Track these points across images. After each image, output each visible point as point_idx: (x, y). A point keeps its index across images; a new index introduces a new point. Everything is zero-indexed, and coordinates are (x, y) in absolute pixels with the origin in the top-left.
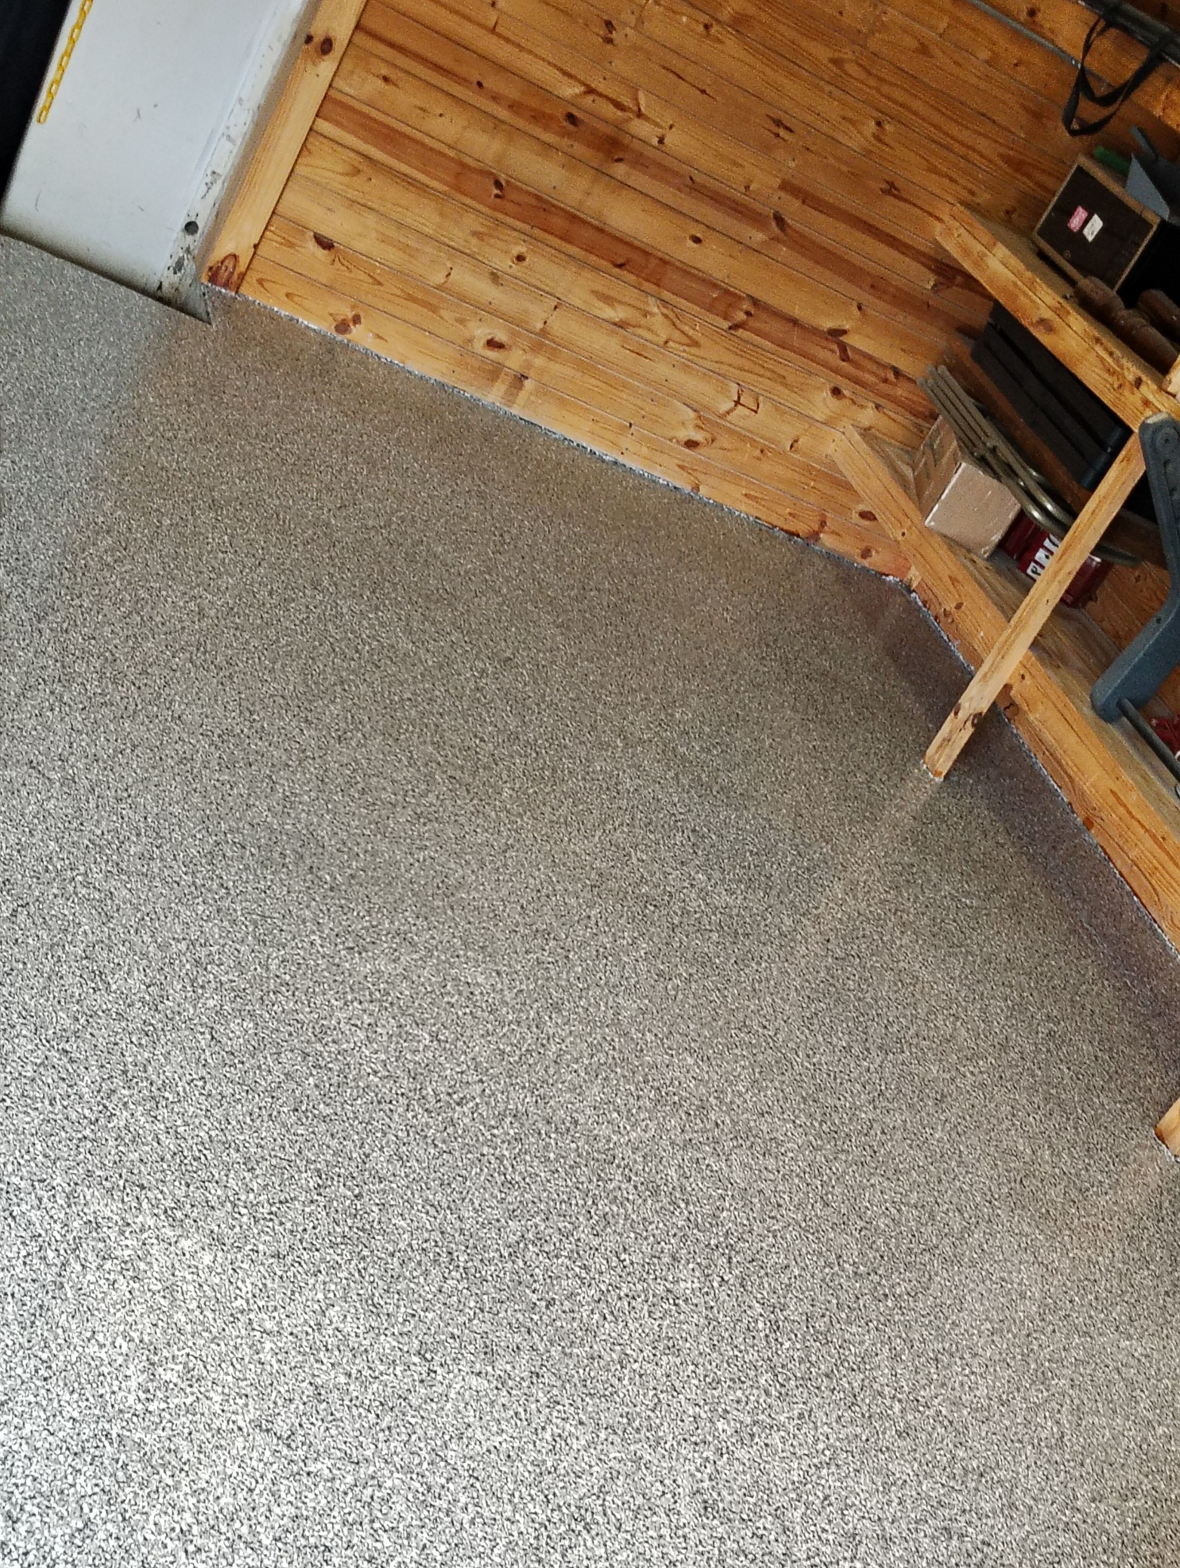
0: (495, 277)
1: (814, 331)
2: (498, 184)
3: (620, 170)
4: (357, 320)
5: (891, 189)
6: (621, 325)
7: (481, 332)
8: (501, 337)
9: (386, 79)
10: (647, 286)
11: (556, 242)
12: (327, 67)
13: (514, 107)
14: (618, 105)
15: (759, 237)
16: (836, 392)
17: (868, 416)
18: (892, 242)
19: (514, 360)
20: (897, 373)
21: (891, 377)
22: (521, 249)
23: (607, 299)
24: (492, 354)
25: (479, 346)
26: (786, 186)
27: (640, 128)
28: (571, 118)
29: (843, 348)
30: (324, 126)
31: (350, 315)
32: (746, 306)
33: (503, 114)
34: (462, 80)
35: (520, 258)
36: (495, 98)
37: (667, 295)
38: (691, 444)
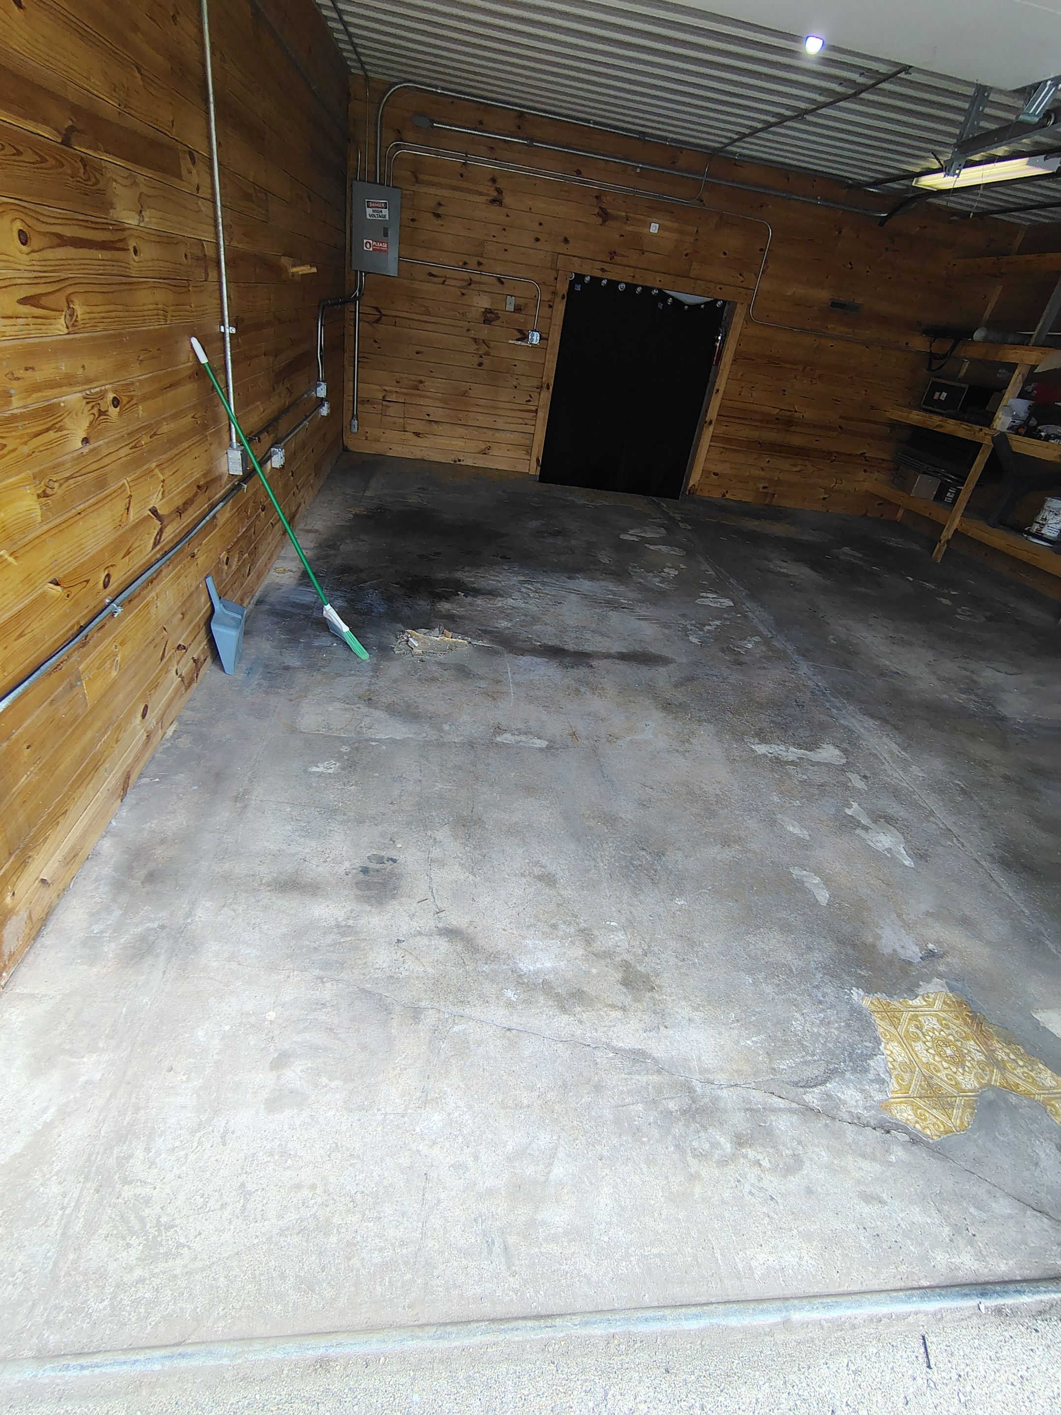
0: (763, 469)
1: (856, 455)
2: (760, 443)
3: (793, 428)
4: (727, 492)
5: (872, 408)
6: (799, 471)
7: (761, 486)
8: (767, 485)
9: (726, 426)
10: (805, 458)
11: (778, 454)
12: (711, 428)
13: (761, 421)
14: (790, 411)
15: (835, 434)
16: (865, 471)
17: (876, 475)
18: (875, 423)
19: (771, 491)
20: (882, 459)
21: (881, 461)
22: (767, 460)
23: (795, 465)
24: (764, 490)
25: (761, 490)
26: (841, 417)
27: (797, 415)
28: (777, 419)
29: (865, 457)
30: (713, 444)
31: (725, 491)
32: (835, 454)
33: (758, 424)
34: (746, 419)
35: (769, 461)
36: (756, 421)
37: (811, 459)
38: (824, 499)
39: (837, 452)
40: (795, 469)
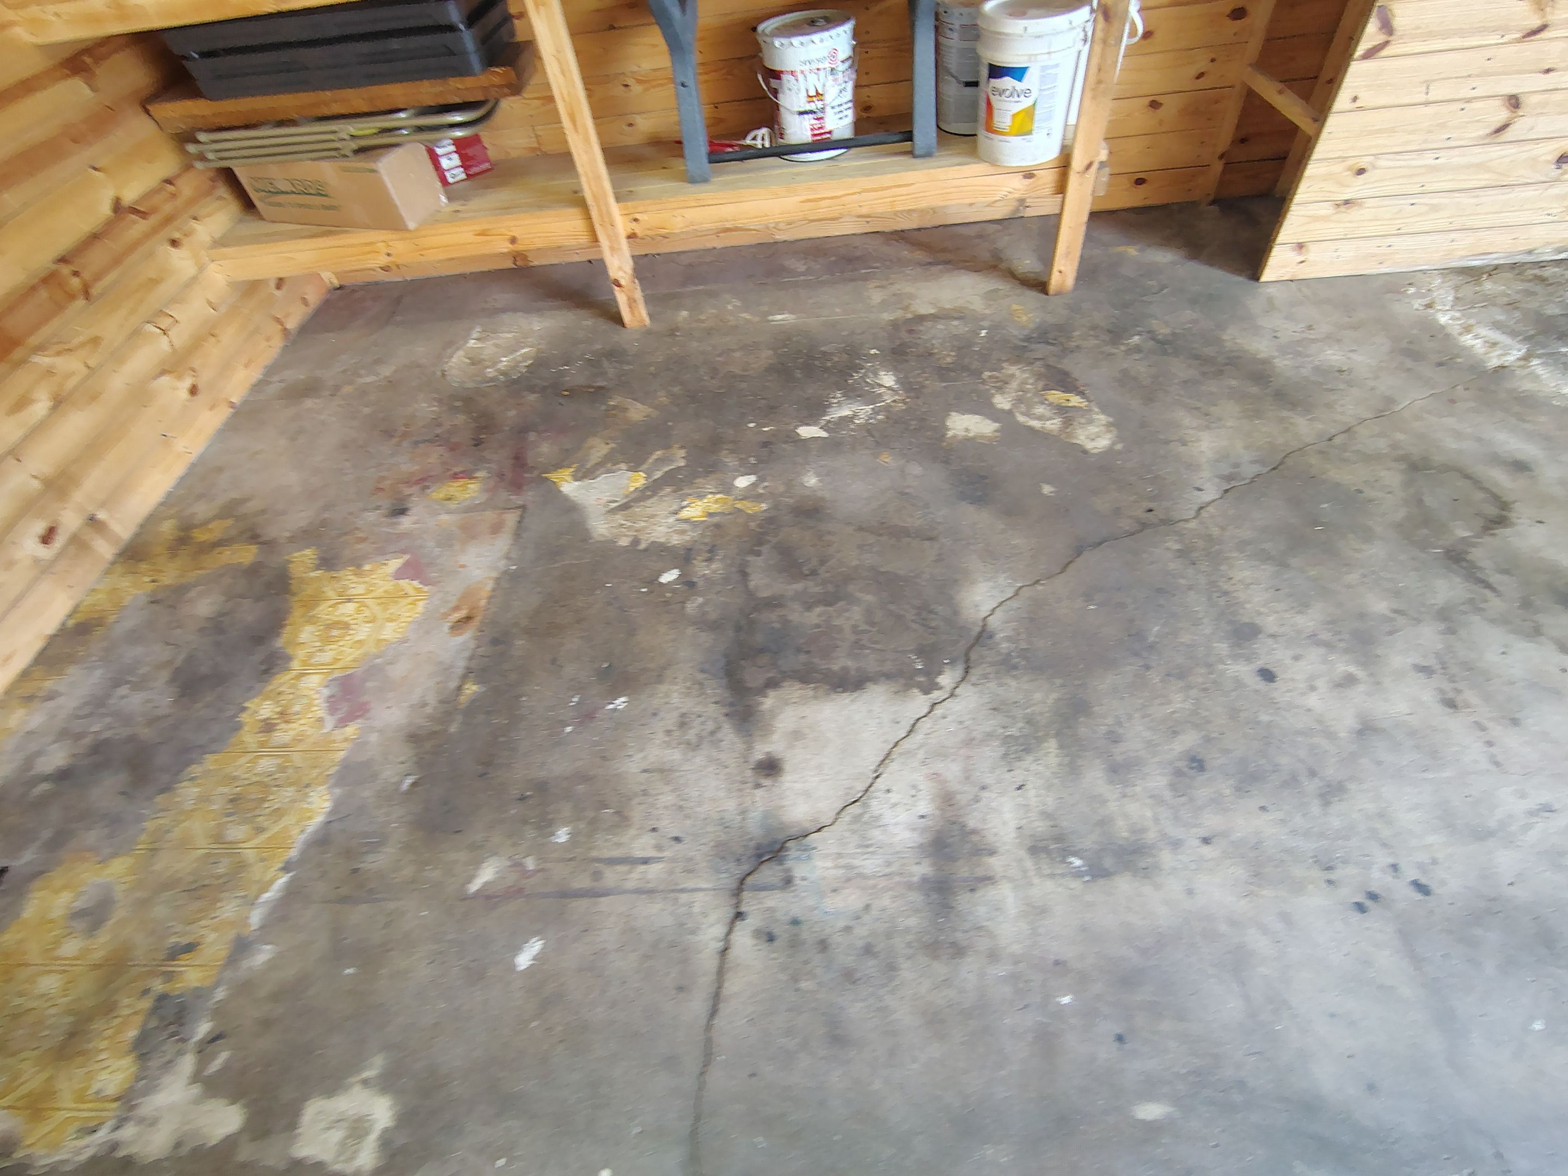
1: (110, 225)
7: (28, 547)
8: (41, 527)
16: (174, 243)
17: (202, 232)
18: (28, 87)
19: (70, 521)
20: (169, 181)
21: (171, 189)
23: (22, 403)
24: (59, 541)
25: (44, 552)
29: (133, 210)
32: (66, 270)
37: (34, 340)
38: (193, 391)
39: (63, 260)
40: (40, 407)
